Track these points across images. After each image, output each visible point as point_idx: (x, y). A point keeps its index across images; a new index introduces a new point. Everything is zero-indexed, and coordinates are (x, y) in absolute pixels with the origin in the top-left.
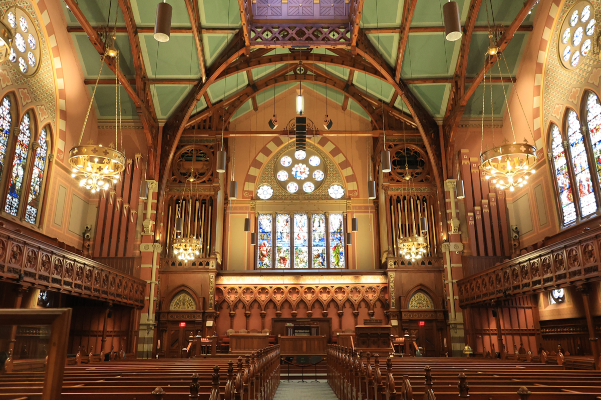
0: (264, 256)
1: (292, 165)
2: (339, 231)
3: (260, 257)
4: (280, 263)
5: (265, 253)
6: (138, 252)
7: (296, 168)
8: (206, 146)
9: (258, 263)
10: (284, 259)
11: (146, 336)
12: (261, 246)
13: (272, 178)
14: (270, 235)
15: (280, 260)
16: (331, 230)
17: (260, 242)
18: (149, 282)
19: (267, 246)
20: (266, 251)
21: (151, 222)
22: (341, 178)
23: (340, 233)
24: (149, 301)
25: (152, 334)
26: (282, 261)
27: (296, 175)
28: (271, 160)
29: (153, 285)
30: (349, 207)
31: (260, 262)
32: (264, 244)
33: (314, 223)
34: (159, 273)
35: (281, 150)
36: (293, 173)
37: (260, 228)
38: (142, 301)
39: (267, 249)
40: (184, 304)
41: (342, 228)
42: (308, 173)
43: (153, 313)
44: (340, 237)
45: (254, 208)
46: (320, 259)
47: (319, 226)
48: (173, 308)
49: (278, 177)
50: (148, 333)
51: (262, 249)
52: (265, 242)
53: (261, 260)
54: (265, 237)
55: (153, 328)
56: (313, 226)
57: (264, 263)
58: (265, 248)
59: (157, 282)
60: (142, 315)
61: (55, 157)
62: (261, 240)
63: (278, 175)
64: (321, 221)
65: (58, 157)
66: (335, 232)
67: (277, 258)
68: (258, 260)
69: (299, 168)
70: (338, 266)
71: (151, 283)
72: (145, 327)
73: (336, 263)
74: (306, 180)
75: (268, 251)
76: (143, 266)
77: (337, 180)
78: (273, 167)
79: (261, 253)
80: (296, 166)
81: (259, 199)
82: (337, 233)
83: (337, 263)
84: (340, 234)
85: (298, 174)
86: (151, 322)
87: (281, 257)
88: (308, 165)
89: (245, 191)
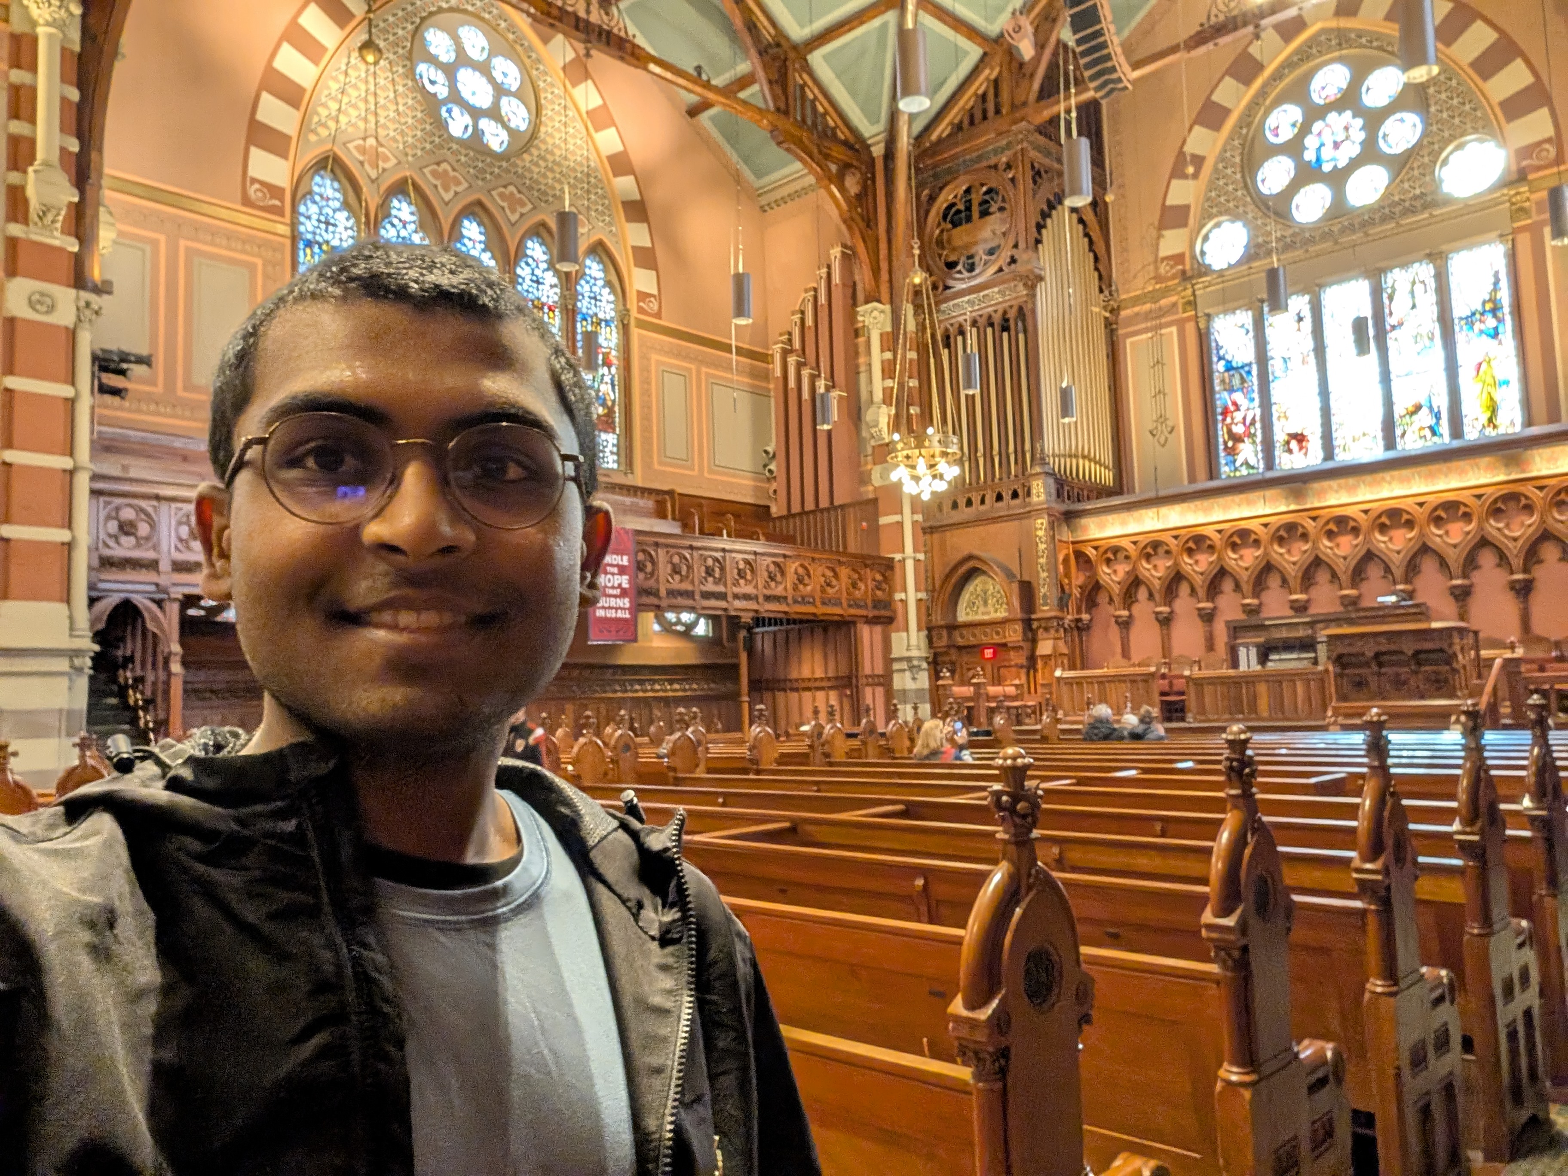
0: (1237, 439)
1: (1305, 129)
2: (1488, 307)
3: (1225, 443)
4: (1290, 451)
5: (1239, 429)
6: (871, 488)
7: (1320, 134)
8: (995, 167)
9: (1223, 461)
10: (1300, 438)
11: (910, 685)
12: (1225, 412)
13: (1239, 193)
14: (1249, 373)
15: (1288, 443)
16: (1459, 309)
17: (1223, 398)
18: (898, 557)
19: (1243, 408)
20: (1244, 423)
21: (884, 409)
22: (1485, 114)
23: (1494, 311)
24: (904, 602)
25: (923, 680)
26: (1294, 444)
27: (1318, 159)
28: (1231, 138)
29: (910, 565)
30: (1522, 210)
31: (1230, 458)
32: (1235, 404)
33: (1391, 298)
34: (925, 533)
35: (1262, 93)
36: (1309, 156)
37: (1220, 358)
38: (888, 604)
39: (1244, 419)
40: (985, 603)
41: (1505, 296)
42: (1362, 135)
43: (919, 629)
44: (1496, 329)
45: (1192, 304)
46: (1425, 418)
47: (1414, 307)
48: (963, 615)
49: (1260, 184)
50: (914, 679)
51: (1229, 420)
52: (1238, 397)
53: (1232, 452)
54: (1236, 381)
55: (925, 665)
56: (1391, 314)
57: (1240, 460)
58: (1239, 416)
59: (921, 556)
60: (894, 636)
61: (634, 313)
62: (1225, 395)
63: (1259, 177)
64: (1419, 288)
65: (641, 310)
66: (1473, 314)
67: (1280, 436)
68: (1222, 454)
69: (1326, 133)
70: (1495, 427)
71: (904, 559)
72: (904, 665)
73: (1484, 419)
74: (1355, 164)
75: (1248, 422)
76: (883, 520)
77: (1469, 126)
78: (1238, 160)
79: (1230, 431)
80: (1317, 126)
81: (1204, 270)
82: (1482, 314)
83: (1490, 420)
84: (1495, 316)
85: (1327, 153)
86: (915, 653)
87: (1290, 435)
88: (1360, 111)
89: (1164, 259)
